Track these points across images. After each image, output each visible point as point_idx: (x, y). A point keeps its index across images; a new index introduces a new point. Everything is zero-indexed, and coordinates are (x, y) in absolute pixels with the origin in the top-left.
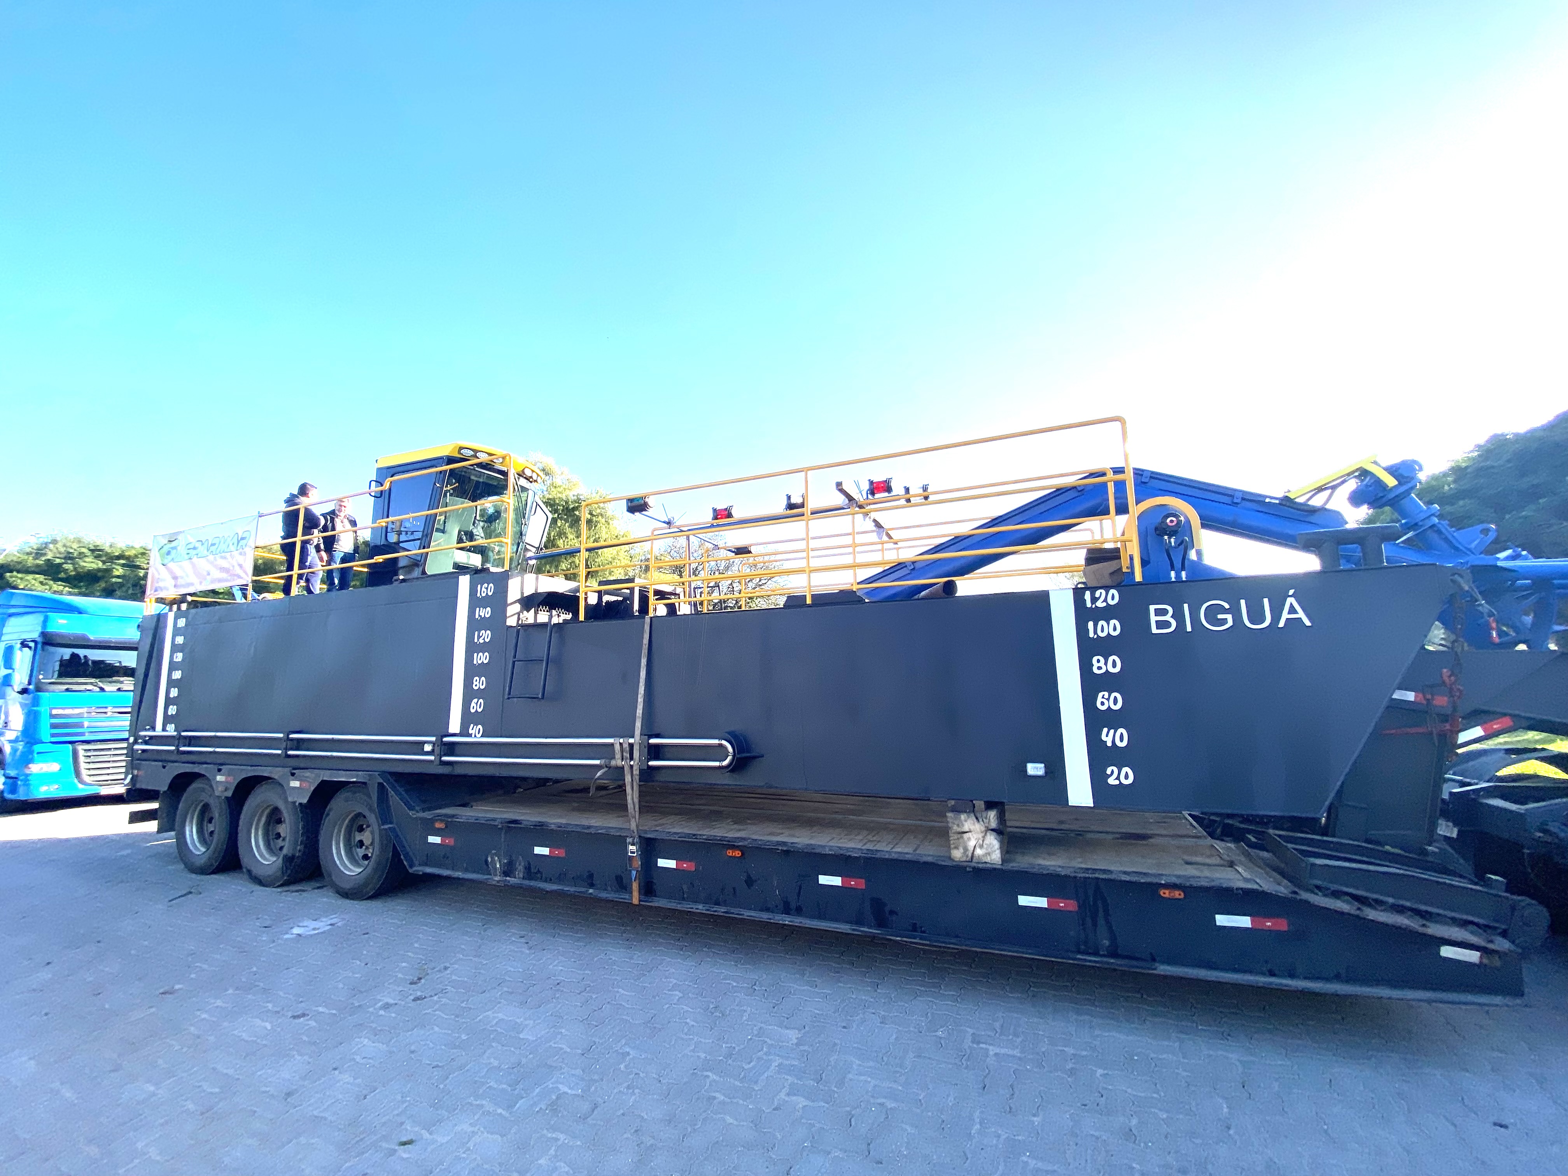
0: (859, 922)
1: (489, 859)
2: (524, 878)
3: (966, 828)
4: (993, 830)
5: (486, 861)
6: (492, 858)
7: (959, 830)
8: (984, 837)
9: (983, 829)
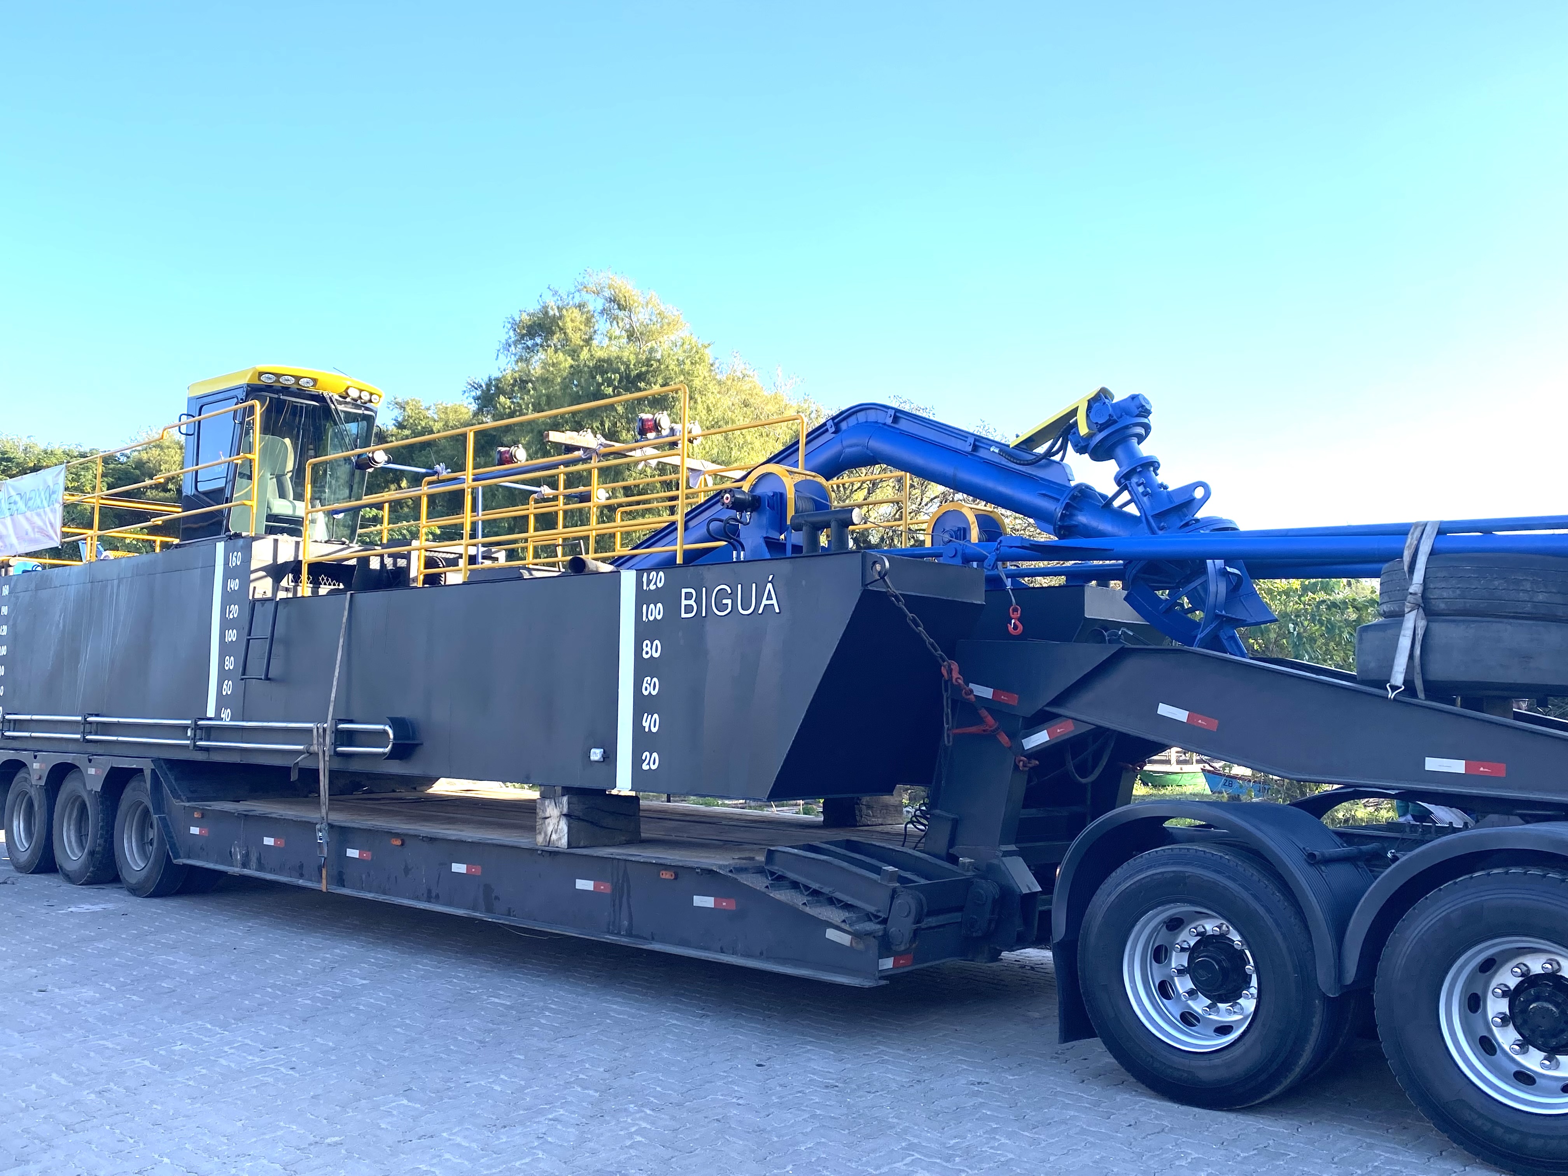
0: (474, 909)
1: (233, 850)
2: (256, 870)
3: (547, 815)
4: (564, 815)
5: (231, 852)
6: (235, 849)
7: (543, 816)
8: (558, 822)
9: (559, 814)
